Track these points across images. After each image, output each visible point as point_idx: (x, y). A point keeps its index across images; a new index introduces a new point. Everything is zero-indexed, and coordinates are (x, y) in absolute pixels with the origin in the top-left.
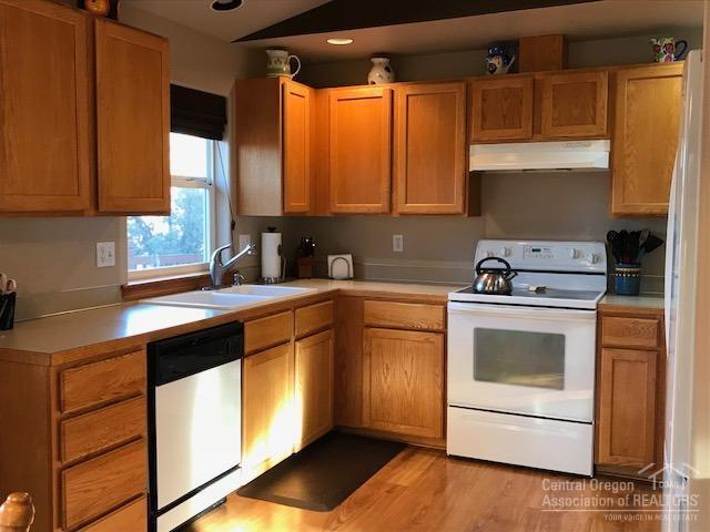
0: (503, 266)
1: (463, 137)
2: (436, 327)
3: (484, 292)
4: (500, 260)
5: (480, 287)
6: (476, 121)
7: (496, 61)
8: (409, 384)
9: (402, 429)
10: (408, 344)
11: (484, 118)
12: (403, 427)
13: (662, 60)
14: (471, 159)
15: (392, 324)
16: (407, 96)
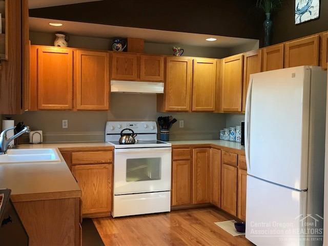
0: (131, 132)
1: (108, 76)
2: (109, 161)
3: (125, 144)
4: (130, 130)
5: (123, 141)
6: (114, 70)
7: (119, 46)
8: (95, 189)
9: (93, 211)
10: (95, 171)
11: (117, 69)
12: (92, 210)
13: (177, 55)
14: (112, 86)
15: (87, 162)
16: (82, 55)
